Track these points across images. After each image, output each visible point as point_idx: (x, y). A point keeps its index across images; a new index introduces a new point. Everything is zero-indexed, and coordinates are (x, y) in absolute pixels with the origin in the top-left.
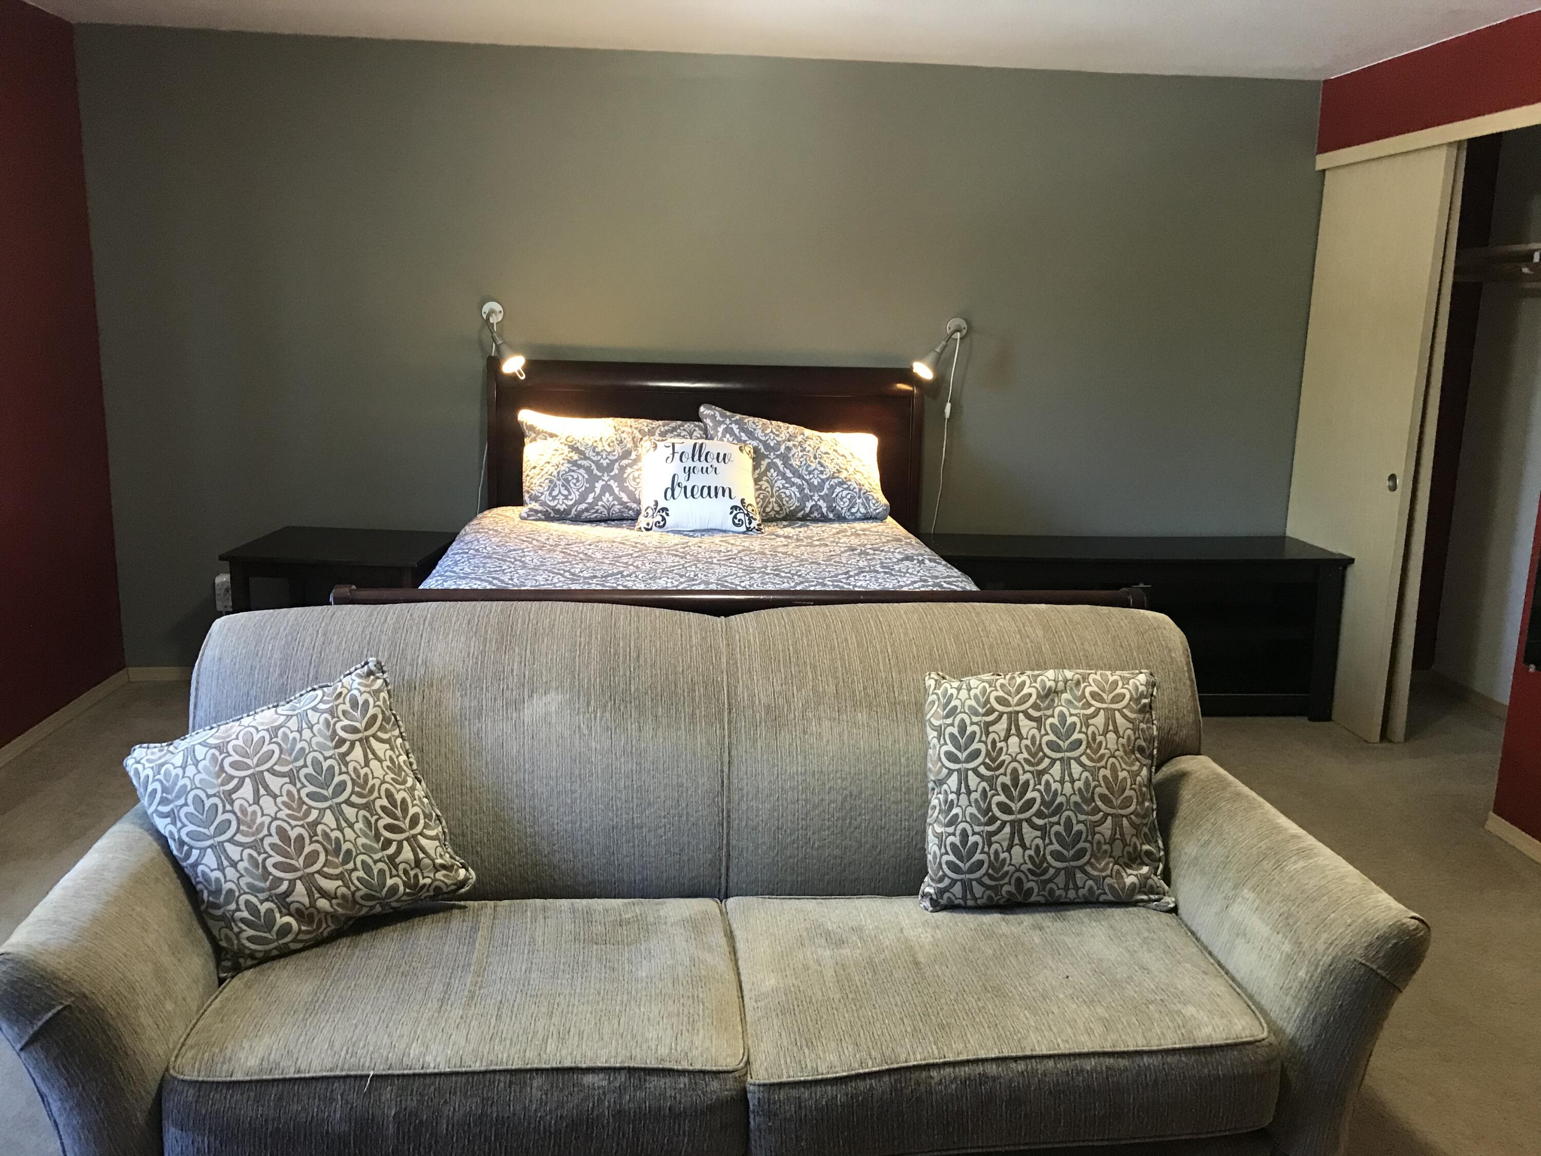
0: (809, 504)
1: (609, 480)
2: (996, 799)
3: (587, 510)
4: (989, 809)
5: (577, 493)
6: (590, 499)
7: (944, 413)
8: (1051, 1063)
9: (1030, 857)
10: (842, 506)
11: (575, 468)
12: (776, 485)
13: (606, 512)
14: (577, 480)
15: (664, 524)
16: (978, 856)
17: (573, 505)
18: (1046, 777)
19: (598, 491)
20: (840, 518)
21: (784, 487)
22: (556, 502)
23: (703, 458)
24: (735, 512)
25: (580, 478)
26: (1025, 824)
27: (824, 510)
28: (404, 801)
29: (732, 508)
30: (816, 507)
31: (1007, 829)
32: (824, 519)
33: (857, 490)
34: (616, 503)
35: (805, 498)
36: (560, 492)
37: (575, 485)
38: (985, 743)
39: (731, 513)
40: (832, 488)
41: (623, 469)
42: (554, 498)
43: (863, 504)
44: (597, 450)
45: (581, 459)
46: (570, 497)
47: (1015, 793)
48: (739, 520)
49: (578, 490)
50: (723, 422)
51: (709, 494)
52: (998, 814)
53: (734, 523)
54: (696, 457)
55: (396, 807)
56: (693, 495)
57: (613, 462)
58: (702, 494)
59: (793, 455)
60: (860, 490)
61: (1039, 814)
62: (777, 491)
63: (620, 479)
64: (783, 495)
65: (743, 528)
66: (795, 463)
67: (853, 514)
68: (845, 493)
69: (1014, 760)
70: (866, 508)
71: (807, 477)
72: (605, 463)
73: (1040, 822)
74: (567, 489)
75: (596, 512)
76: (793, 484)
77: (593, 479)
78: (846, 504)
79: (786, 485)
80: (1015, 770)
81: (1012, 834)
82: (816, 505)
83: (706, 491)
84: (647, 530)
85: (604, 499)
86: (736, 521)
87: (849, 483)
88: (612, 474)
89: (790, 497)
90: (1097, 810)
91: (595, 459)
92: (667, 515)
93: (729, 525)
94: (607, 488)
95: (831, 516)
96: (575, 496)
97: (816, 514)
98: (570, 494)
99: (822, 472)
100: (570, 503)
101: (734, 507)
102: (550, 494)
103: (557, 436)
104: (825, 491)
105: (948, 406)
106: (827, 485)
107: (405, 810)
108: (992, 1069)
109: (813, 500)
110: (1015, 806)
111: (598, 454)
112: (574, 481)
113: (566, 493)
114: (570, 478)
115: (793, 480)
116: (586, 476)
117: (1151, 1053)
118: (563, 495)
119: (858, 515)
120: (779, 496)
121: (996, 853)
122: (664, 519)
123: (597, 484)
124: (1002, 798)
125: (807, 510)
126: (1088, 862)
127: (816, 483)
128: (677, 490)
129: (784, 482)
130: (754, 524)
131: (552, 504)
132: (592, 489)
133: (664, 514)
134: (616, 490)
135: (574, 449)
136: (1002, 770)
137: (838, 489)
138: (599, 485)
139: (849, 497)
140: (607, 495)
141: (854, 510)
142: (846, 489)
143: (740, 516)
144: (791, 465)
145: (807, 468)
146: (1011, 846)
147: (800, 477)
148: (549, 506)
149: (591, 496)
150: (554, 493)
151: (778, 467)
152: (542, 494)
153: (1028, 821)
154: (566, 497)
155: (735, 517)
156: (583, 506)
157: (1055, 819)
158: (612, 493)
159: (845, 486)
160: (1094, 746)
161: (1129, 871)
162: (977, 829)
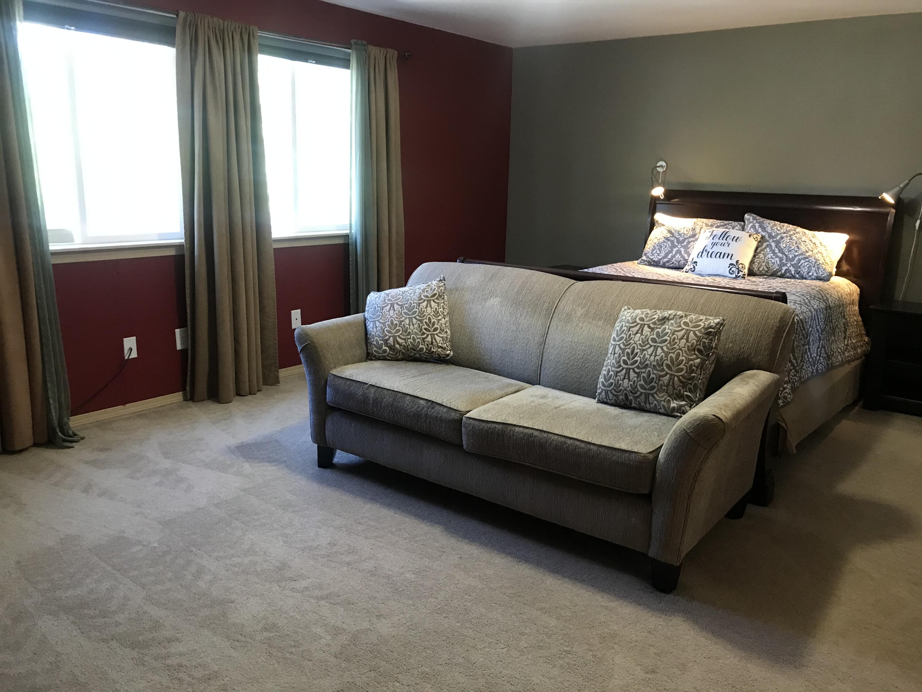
0: (784, 268)
1: (680, 248)
2: (623, 358)
3: (668, 262)
4: (620, 362)
5: (664, 253)
6: (669, 257)
7: (915, 227)
8: (557, 437)
9: (631, 385)
10: (804, 271)
11: (666, 241)
12: (767, 256)
13: (677, 264)
14: (666, 247)
15: (694, 270)
16: (611, 381)
17: (661, 259)
18: (645, 352)
19: (674, 252)
20: (802, 278)
21: (771, 258)
22: (653, 256)
23: (725, 238)
24: (731, 267)
25: (667, 245)
26: (631, 371)
27: (793, 272)
28: (434, 322)
29: (730, 264)
30: (788, 270)
31: (624, 371)
32: (793, 277)
33: (814, 263)
34: (682, 259)
35: (782, 265)
36: (656, 252)
37: (664, 249)
38: (627, 335)
39: (729, 267)
40: (799, 260)
41: (689, 243)
42: (653, 255)
43: (816, 271)
44: (680, 233)
45: (671, 237)
46: (660, 255)
47: (631, 357)
48: (732, 271)
49: (665, 251)
51: (720, 256)
52: (622, 364)
53: (729, 272)
54: (722, 238)
55: (430, 323)
56: (711, 256)
57: (685, 239)
58: (715, 257)
59: (783, 241)
60: (816, 263)
61: (638, 367)
62: (767, 259)
63: (686, 248)
64: (770, 262)
65: (734, 276)
66: (782, 245)
67: (810, 276)
68: (806, 263)
69: (635, 343)
70: (817, 273)
71: (787, 254)
72: (681, 239)
73: (637, 370)
74: (660, 251)
75: (673, 263)
76: (777, 256)
77: (673, 246)
78: (806, 270)
79: (773, 257)
80: (634, 347)
81: (626, 374)
82: (788, 269)
83: (719, 254)
84: (686, 272)
85: (677, 257)
86: (731, 272)
87: (810, 258)
88: (683, 245)
89: (774, 263)
90: (663, 370)
91: (677, 237)
92: (696, 265)
93: (727, 274)
94: (679, 252)
95: (797, 276)
96: (663, 254)
97: (788, 274)
98: (661, 253)
99: (796, 251)
100: (660, 257)
101: (732, 264)
102: (652, 253)
103: (663, 225)
104: (795, 262)
105: (918, 222)
106: (796, 259)
107: (433, 325)
108: (536, 433)
109: (786, 266)
110: (629, 362)
111: (680, 235)
112: (664, 247)
113: (659, 252)
114: (663, 245)
115: (778, 254)
116: (670, 245)
118: (657, 253)
119: (813, 277)
120: (768, 263)
121: (618, 380)
122: (694, 267)
123: (674, 249)
124: (625, 358)
125: (783, 271)
126: (656, 393)
127: (791, 257)
128: (705, 252)
129: (772, 255)
130: (741, 274)
131: (651, 257)
132: (671, 252)
133: (695, 265)
134: (683, 253)
135: (670, 232)
136: (629, 347)
137: (802, 261)
138: (675, 250)
139: (808, 266)
140: (678, 255)
141: (810, 274)
142: (807, 262)
143: (734, 269)
144: (780, 246)
145: (789, 248)
146: (624, 378)
147: (783, 253)
148: (650, 258)
149: (670, 255)
150: (654, 252)
151: (772, 247)
152: (648, 252)
153: (633, 369)
154: (658, 255)
155: (731, 269)
156: (666, 260)
157: (643, 370)
158: (681, 254)
159: (807, 260)
160: (672, 343)
161: (675, 401)
162: (613, 369)
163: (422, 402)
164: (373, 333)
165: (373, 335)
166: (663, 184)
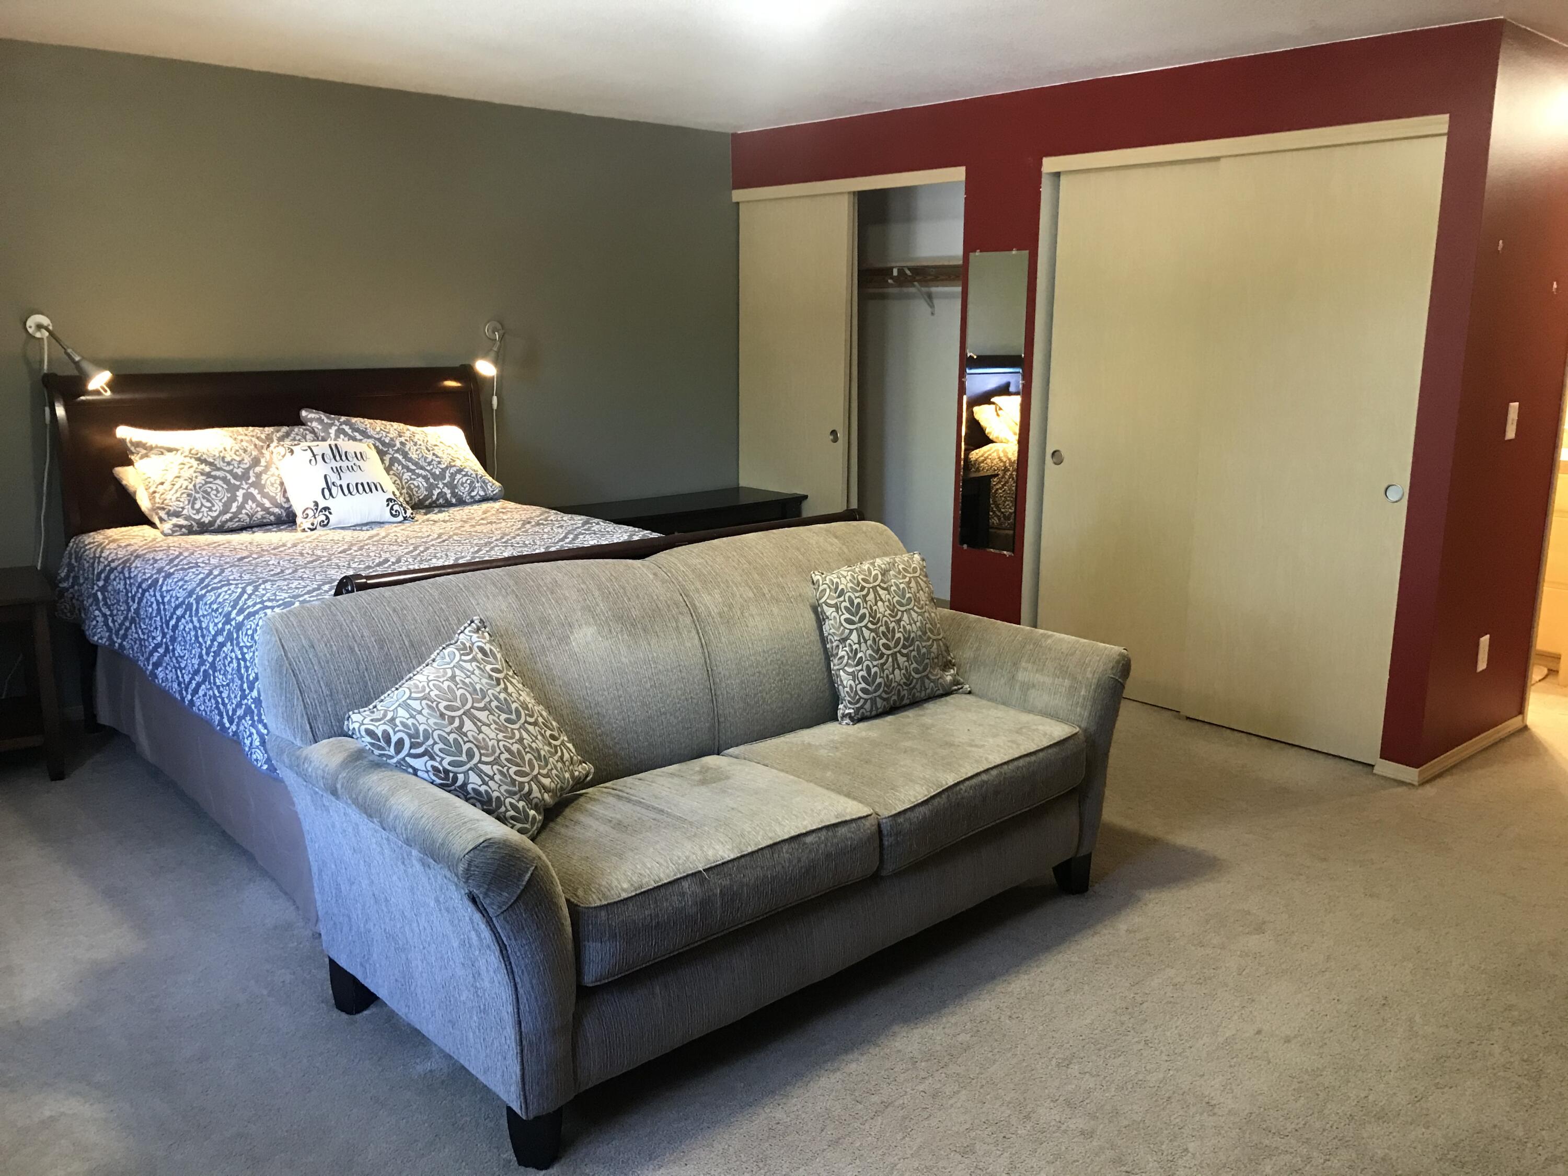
0: (436, 492)
1: (249, 488)
2: (881, 642)
3: (231, 519)
4: (879, 649)
5: (221, 504)
6: (234, 509)
7: (491, 405)
9: (904, 674)
10: (463, 491)
11: (211, 480)
12: (404, 477)
13: (248, 520)
14: (218, 492)
15: (328, 523)
16: (878, 680)
17: (218, 517)
18: (902, 623)
19: (240, 499)
20: (461, 502)
21: (411, 479)
22: (201, 515)
23: (344, 458)
24: (391, 504)
25: (220, 489)
26: (898, 655)
27: (449, 496)
29: (388, 500)
30: (442, 495)
31: (890, 659)
32: (449, 505)
33: (474, 476)
34: (259, 509)
35: (430, 488)
36: (202, 505)
37: (216, 496)
38: (867, 608)
39: (388, 505)
40: (453, 476)
41: (258, 476)
42: (198, 511)
43: (482, 487)
44: (226, 460)
45: (214, 470)
46: (214, 509)
47: (890, 636)
48: (396, 511)
49: (220, 500)
50: (333, 424)
51: (364, 490)
52: (884, 651)
53: (391, 514)
54: (338, 458)
56: (350, 492)
57: (247, 471)
58: (358, 491)
59: (410, 449)
60: (477, 475)
61: (904, 647)
62: (406, 483)
63: (257, 485)
64: (412, 486)
65: (401, 518)
66: (414, 456)
67: (472, 497)
68: (464, 479)
69: (884, 616)
70: (484, 491)
71: (428, 468)
72: (239, 471)
73: (905, 651)
74: (208, 501)
75: (239, 521)
76: (419, 476)
77: (233, 489)
78: (467, 489)
79: (413, 477)
80: (886, 622)
81: (893, 661)
82: (442, 492)
83: (360, 487)
84: (312, 530)
85: (248, 507)
86: (394, 512)
87: (466, 470)
88: (250, 481)
89: (418, 487)
90: (929, 638)
91: (227, 468)
92: (330, 513)
93: (387, 516)
94: (248, 496)
95: (454, 501)
96: (218, 507)
97: (441, 501)
98: (213, 505)
99: (439, 463)
100: (215, 514)
101: (389, 500)
102: (193, 508)
103: (177, 450)
104: (447, 479)
105: (495, 399)
106: (448, 474)
109: (438, 488)
110: (892, 644)
111: (229, 463)
112: (215, 492)
113: (209, 505)
114: (209, 490)
115: (417, 471)
116: (225, 486)
117: (1042, 750)
118: (206, 507)
119: (478, 498)
120: (409, 487)
121: (887, 676)
122: (327, 518)
123: (238, 493)
124: (884, 641)
125: (434, 497)
126: (930, 672)
127: (438, 473)
128: (334, 490)
129: (410, 474)
130: (408, 514)
131: (197, 517)
132: (233, 499)
133: (327, 513)
134: (258, 497)
135: (201, 460)
136: (880, 624)
137: (458, 476)
138: (240, 494)
139: (468, 482)
140: (250, 502)
141: (473, 494)
142: (465, 476)
143: (396, 507)
144: (411, 458)
145: (425, 460)
146: (893, 671)
147: (422, 468)
148: (194, 520)
149: (235, 505)
150: (197, 506)
151: (400, 461)
152: (183, 508)
153: (899, 652)
154: (210, 510)
155: (392, 509)
156: (228, 516)
157: (911, 648)
158: (254, 500)
159: (464, 473)
160: (917, 600)
161: (947, 673)
162: (875, 663)
163: (809, 839)
164: (495, 794)
165: (498, 798)
166: (102, 364)
